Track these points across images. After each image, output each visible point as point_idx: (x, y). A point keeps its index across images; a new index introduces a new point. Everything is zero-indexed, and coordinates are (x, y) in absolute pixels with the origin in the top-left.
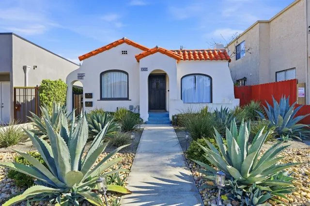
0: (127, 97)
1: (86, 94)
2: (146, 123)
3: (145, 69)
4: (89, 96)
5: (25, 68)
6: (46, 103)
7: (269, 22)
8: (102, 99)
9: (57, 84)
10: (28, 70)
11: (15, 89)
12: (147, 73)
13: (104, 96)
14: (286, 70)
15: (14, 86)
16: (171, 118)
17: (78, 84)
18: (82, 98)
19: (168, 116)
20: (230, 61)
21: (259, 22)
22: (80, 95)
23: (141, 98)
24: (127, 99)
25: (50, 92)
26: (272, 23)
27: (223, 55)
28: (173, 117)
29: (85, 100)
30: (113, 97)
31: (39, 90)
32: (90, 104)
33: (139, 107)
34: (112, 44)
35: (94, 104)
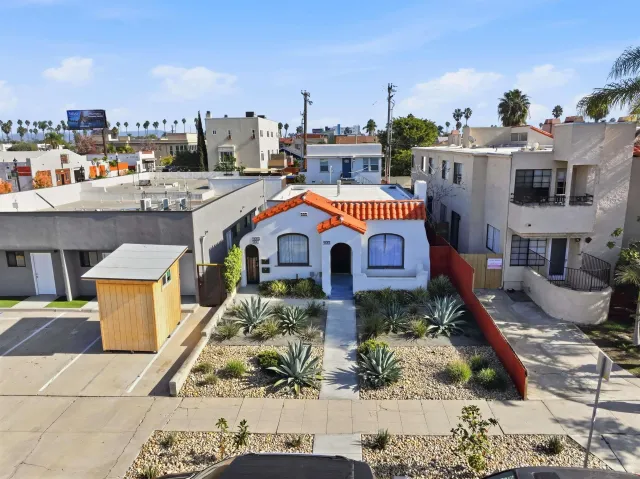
0: (306, 261)
1: (262, 260)
2: (328, 297)
3: (327, 243)
4: (266, 262)
5: (201, 240)
8: (280, 264)
10: (204, 240)
11: (198, 266)
12: (330, 247)
13: (283, 261)
14: (494, 228)
16: (354, 292)
18: (258, 264)
23: (323, 264)
24: (307, 264)
29: (261, 266)
30: (291, 262)
32: (267, 271)
33: (321, 273)
35: (271, 270)
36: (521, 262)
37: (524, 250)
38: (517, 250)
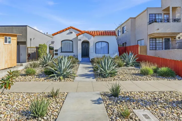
1: (55, 50)
2: (80, 62)
3: (80, 40)
4: (56, 51)
5: (31, 39)
6: (41, 54)
7: (135, 18)
8: (62, 52)
9: (44, 46)
10: (32, 40)
11: (28, 48)
12: (81, 42)
13: (63, 51)
14: (141, 40)
15: (28, 47)
16: (90, 60)
17: (51, 45)
18: (53, 52)
19: (90, 59)
20: (116, 36)
21: (131, 18)
22: (52, 50)
24: (72, 52)
25: (42, 49)
26: (136, 19)
27: (114, 33)
28: (91, 59)
30: (66, 51)
31: (37, 48)
32: (57, 54)
33: (77, 55)
34: (66, 29)
35: (58, 54)
36: (154, 49)
37: (154, 44)
38: (151, 44)
